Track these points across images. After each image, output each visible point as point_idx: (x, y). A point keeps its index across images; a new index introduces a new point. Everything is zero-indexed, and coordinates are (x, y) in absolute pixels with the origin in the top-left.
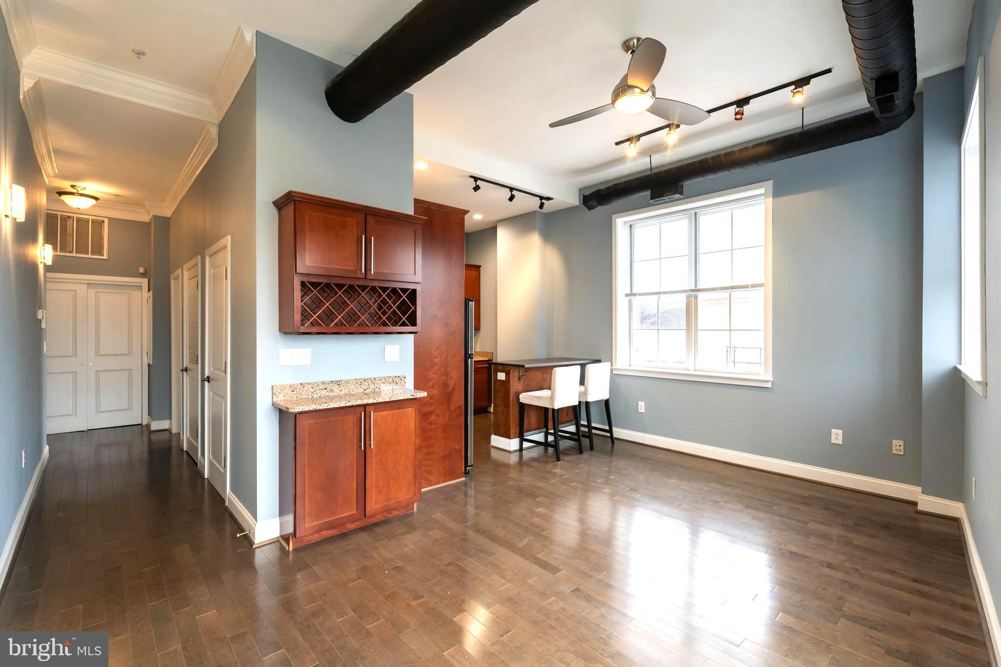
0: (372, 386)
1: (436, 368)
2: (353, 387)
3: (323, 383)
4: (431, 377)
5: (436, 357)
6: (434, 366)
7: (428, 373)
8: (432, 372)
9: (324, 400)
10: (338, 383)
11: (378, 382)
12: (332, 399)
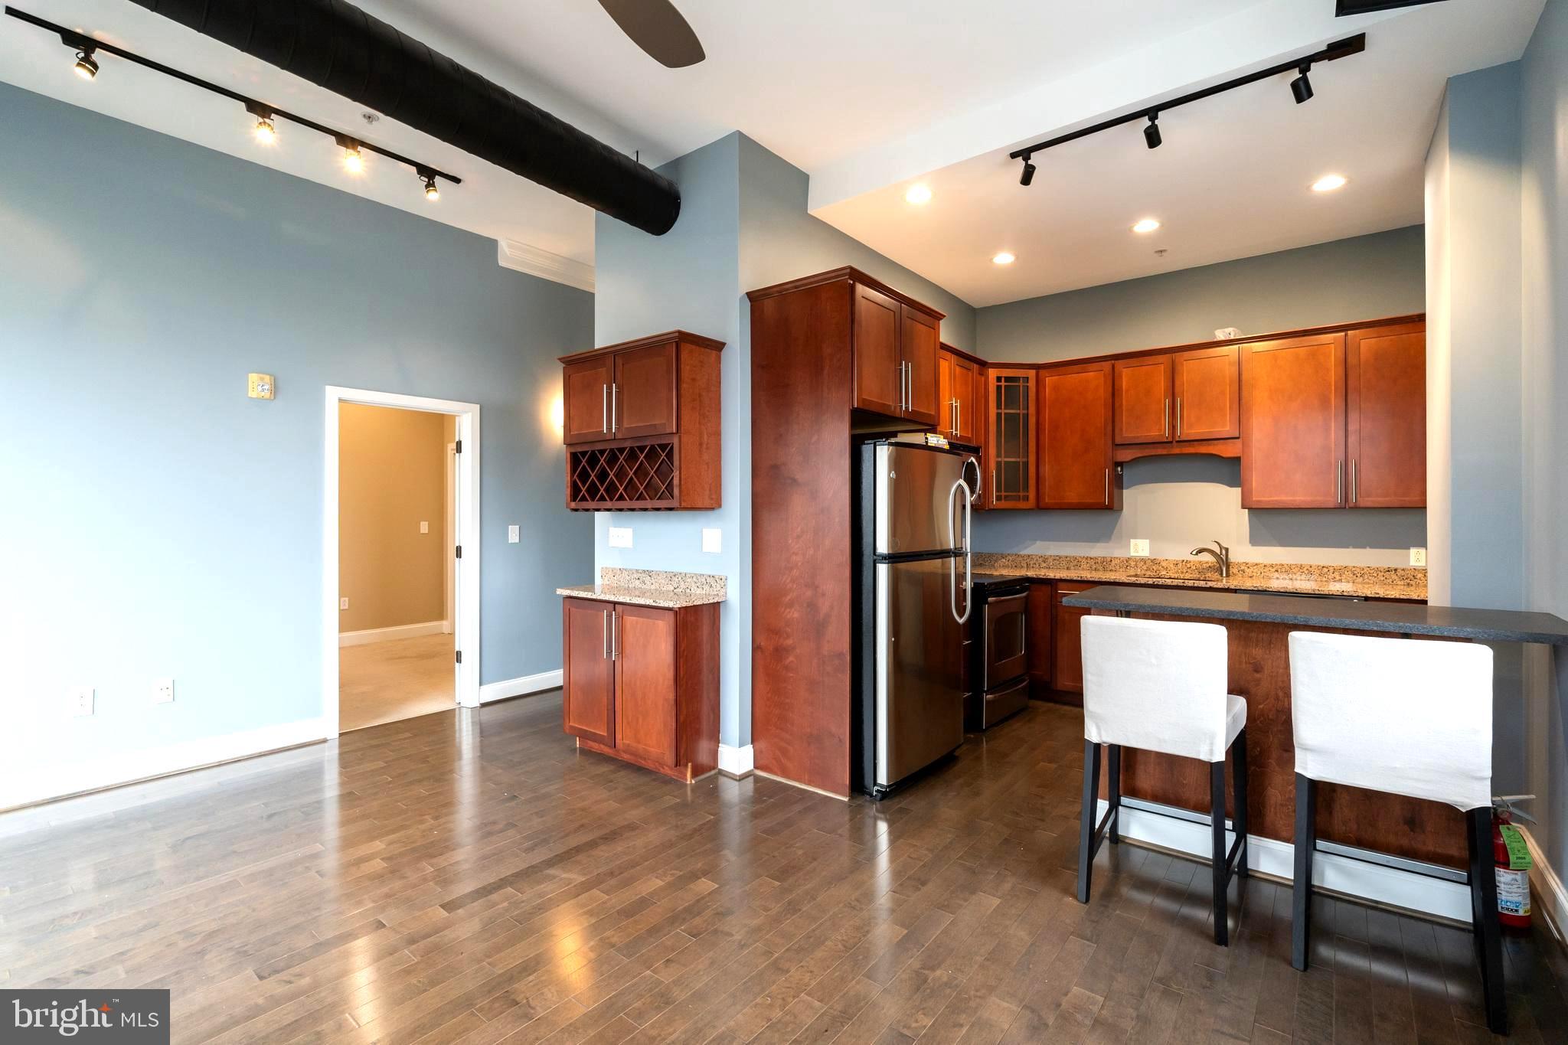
0: (683, 586)
1: (795, 572)
2: (663, 581)
3: (637, 571)
4: (788, 587)
5: (796, 554)
6: (791, 569)
7: (784, 579)
8: (790, 579)
9: (637, 593)
10: (649, 573)
11: (689, 580)
12: (643, 594)
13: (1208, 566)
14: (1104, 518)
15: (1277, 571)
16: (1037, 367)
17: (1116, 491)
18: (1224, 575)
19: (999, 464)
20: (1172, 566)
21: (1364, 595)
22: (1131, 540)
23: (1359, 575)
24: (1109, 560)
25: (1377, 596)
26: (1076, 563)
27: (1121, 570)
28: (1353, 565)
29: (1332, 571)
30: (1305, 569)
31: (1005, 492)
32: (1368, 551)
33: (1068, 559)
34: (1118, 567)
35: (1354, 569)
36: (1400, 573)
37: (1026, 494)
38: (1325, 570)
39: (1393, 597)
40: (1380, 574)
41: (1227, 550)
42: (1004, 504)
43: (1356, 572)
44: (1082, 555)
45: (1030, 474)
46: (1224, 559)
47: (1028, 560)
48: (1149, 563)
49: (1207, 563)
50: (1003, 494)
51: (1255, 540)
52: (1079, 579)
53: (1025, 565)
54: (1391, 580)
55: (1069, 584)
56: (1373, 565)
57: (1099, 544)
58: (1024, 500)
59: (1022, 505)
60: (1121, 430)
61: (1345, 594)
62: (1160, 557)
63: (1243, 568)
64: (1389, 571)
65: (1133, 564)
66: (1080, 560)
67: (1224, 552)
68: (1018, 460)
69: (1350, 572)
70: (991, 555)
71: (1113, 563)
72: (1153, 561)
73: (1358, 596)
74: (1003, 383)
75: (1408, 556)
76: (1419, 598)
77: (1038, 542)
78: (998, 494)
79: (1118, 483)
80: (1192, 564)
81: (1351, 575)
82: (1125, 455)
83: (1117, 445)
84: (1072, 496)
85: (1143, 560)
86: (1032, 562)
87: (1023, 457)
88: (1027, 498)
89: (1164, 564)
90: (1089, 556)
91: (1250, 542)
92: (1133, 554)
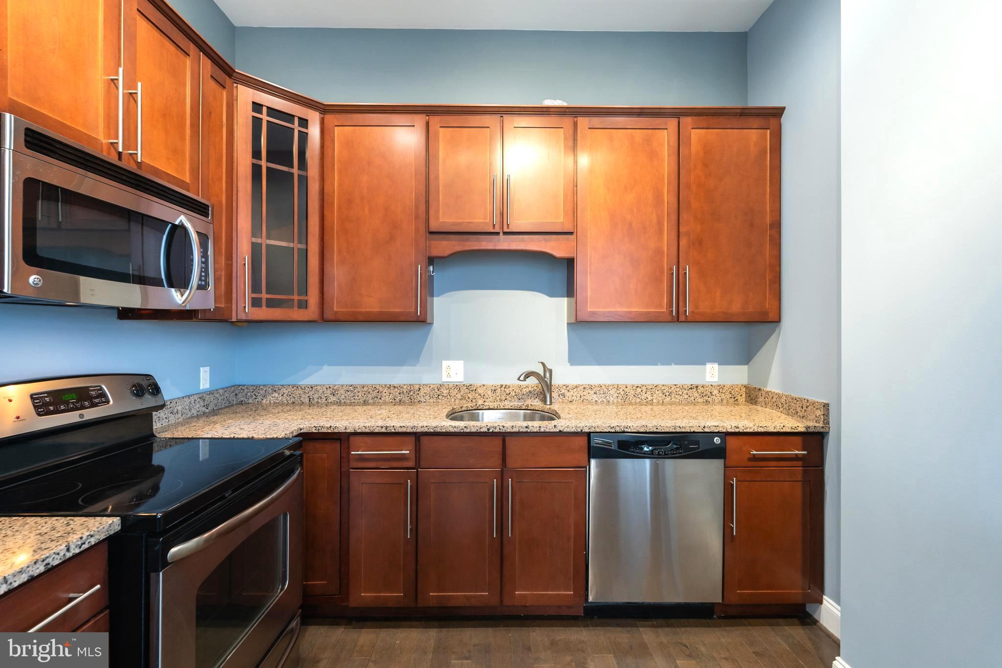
13: (528, 390)
14: (411, 334)
15: (595, 393)
16: (324, 110)
17: (429, 299)
18: (548, 403)
19: (256, 249)
20: (489, 392)
21: (724, 431)
22: (444, 362)
23: (667, 394)
24: (417, 387)
25: (737, 430)
26: (375, 394)
27: (431, 400)
28: (663, 383)
29: (644, 391)
30: (621, 390)
31: (267, 293)
32: (674, 367)
33: (365, 389)
34: (427, 397)
35: (663, 388)
36: (701, 390)
37: (303, 298)
38: (639, 390)
39: (751, 430)
40: (685, 392)
41: (551, 371)
42: (263, 313)
43: (665, 391)
44: (383, 382)
45: (310, 268)
46: (549, 382)
47: (311, 393)
48: (464, 390)
49: (527, 387)
50: (264, 296)
51: (574, 359)
52: (383, 430)
53: (307, 400)
54: (693, 398)
55: (368, 439)
56: (680, 382)
57: (404, 368)
58: (300, 307)
59: (296, 314)
60: (437, 211)
61: (706, 430)
62: (477, 383)
63: (563, 391)
64: (691, 389)
65: (445, 392)
66: (381, 389)
67: (548, 375)
68: (291, 245)
69: (660, 392)
70: (257, 387)
71: (422, 393)
72: (468, 387)
73: (718, 432)
74: (265, 117)
75: (705, 371)
76: (775, 431)
77: (325, 367)
78: (254, 295)
79: (429, 289)
80: (511, 389)
81: (661, 395)
82: (444, 247)
83: (431, 233)
84: (371, 304)
85: (458, 387)
86: (316, 396)
87: (300, 242)
88: (303, 305)
89: (480, 391)
90: (392, 383)
91: (569, 362)
92: (445, 379)
